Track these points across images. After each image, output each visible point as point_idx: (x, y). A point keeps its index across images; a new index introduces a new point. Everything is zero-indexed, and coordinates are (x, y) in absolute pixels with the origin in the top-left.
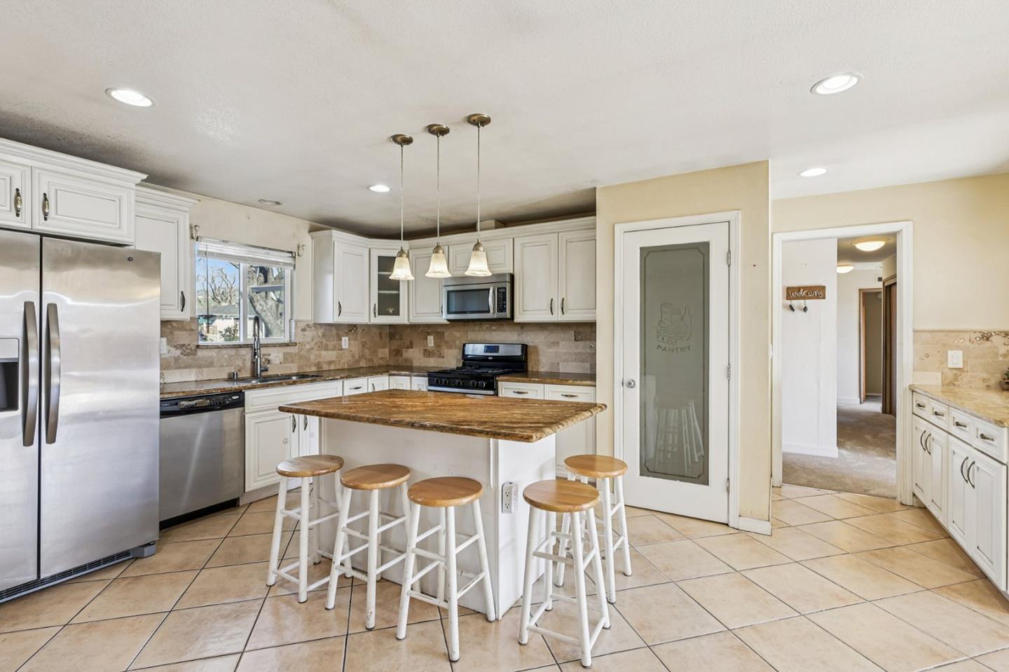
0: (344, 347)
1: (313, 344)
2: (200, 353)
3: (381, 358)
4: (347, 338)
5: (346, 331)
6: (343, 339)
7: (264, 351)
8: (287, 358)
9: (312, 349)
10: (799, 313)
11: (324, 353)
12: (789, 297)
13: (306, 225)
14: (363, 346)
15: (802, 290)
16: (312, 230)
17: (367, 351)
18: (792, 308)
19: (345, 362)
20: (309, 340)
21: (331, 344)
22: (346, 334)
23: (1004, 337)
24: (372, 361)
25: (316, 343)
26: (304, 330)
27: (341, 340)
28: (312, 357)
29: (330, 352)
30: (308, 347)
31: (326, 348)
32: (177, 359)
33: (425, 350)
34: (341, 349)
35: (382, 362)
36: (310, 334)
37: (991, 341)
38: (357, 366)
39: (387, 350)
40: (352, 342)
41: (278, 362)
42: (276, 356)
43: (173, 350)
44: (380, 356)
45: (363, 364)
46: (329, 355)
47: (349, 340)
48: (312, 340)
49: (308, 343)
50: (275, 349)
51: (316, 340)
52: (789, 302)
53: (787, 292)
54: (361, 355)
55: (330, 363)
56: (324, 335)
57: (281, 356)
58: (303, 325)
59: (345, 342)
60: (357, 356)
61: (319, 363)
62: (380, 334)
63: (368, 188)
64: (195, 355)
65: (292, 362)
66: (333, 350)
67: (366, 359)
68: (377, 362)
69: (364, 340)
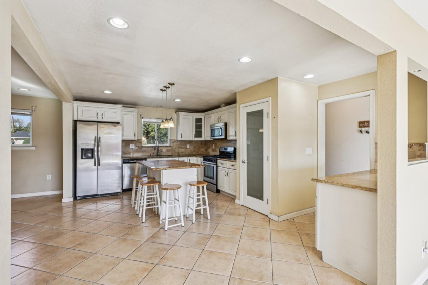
0: (187, 147)
1: (176, 146)
2: (143, 148)
3: (202, 152)
4: (188, 145)
5: (188, 142)
6: (187, 145)
7: (160, 148)
8: (168, 150)
9: (176, 148)
10: (365, 134)
11: (180, 149)
12: (360, 127)
13: (174, 110)
14: (195, 147)
15: (366, 123)
16: (176, 112)
17: (196, 149)
18: (361, 132)
19: (188, 152)
20: (175, 145)
21: (182, 147)
22: (188, 144)
23: (419, 146)
24: (198, 152)
25: (177, 146)
26: (173, 142)
27: (186, 145)
28: (176, 151)
29: (182, 149)
30: (175, 147)
31: (181, 148)
32: (137, 150)
33: (213, 149)
34: (187, 148)
35: (202, 153)
36: (175, 144)
37: (413, 148)
38: (192, 154)
39: (204, 149)
40: (190, 146)
41: (165, 152)
42: (164, 150)
43: (136, 147)
44: (201, 151)
45: (194, 153)
46: (183, 150)
47: (189, 145)
48: (176, 145)
49: (175, 146)
50: (164, 148)
51: (177, 145)
52: (360, 129)
53: (359, 124)
54: (194, 150)
55: (182, 152)
56: (180, 144)
57: (166, 150)
58: (173, 141)
59: (188, 146)
60: (192, 151)
61: (178, 152)
62: (201, 144)
63: (174, 100)
64: (141, 149)
65: (169, 152)
66: (183, 148)
67: (195, 152)
68: (200, 153)
69: (195, 145)
